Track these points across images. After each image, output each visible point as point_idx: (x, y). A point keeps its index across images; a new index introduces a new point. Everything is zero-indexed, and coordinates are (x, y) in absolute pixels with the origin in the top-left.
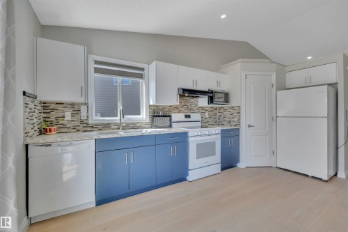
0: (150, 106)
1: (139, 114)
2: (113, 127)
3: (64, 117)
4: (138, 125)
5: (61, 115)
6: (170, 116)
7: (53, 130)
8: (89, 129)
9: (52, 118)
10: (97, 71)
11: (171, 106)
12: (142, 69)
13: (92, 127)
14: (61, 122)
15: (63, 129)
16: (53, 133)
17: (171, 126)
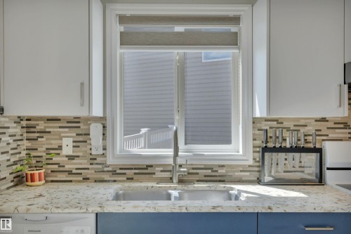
0: (255, 121)
1: (228, 141)
2: (159, 175)
3: (60, 148)
4: (222, 171)
5: (55, 144)
6: (319, 151)
7: (37, 177)
8: (106, 177)
9: (41, 152)
10: (126, 40)
11: (324, 120)
12: (236, 20)
13: (114, 173)
14: (56, 159)
15: (58, 175)
16: (37, 183)
17: (320, 180)
